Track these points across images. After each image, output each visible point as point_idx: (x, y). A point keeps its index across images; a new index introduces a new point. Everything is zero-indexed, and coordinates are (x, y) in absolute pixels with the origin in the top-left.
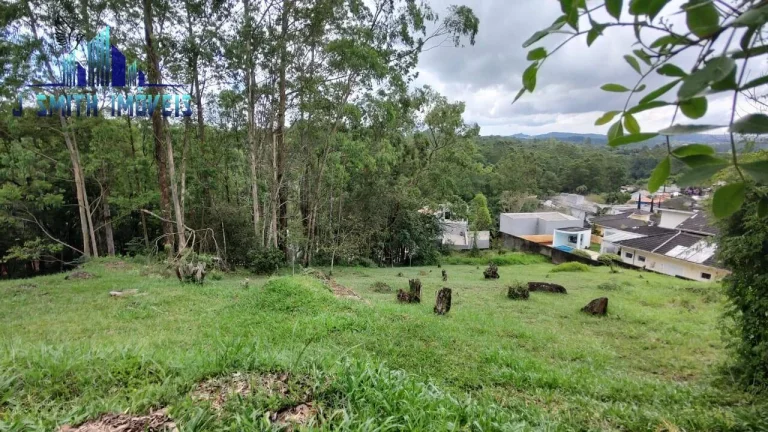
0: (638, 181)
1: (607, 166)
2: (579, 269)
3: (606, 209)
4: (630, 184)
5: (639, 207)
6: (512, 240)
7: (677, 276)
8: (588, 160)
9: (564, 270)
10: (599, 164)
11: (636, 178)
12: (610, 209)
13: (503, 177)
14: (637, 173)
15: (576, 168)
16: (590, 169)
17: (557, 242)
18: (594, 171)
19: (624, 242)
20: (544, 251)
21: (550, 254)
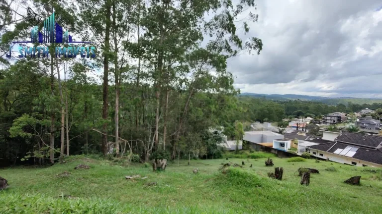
0: (289, 117)
1: (276, 109)
2: (302, 161)
3: (283, 130)
4: (286, 118)
5: (297, 129)
6: (255, 145)
7: (345, 164)
8: (267, 106)
9: (294, 161)
10: (272, 108)
11: (288, 115)
12: (284, 130)
13: (233, 113)
14: (288, 113)
15: (262, 110)
16: (268, 110)
17: (275, 146)
18: (270, 112)
19: (312, 147)
20: (273, 151)
21: (276, 153)
